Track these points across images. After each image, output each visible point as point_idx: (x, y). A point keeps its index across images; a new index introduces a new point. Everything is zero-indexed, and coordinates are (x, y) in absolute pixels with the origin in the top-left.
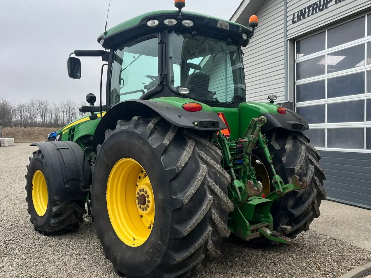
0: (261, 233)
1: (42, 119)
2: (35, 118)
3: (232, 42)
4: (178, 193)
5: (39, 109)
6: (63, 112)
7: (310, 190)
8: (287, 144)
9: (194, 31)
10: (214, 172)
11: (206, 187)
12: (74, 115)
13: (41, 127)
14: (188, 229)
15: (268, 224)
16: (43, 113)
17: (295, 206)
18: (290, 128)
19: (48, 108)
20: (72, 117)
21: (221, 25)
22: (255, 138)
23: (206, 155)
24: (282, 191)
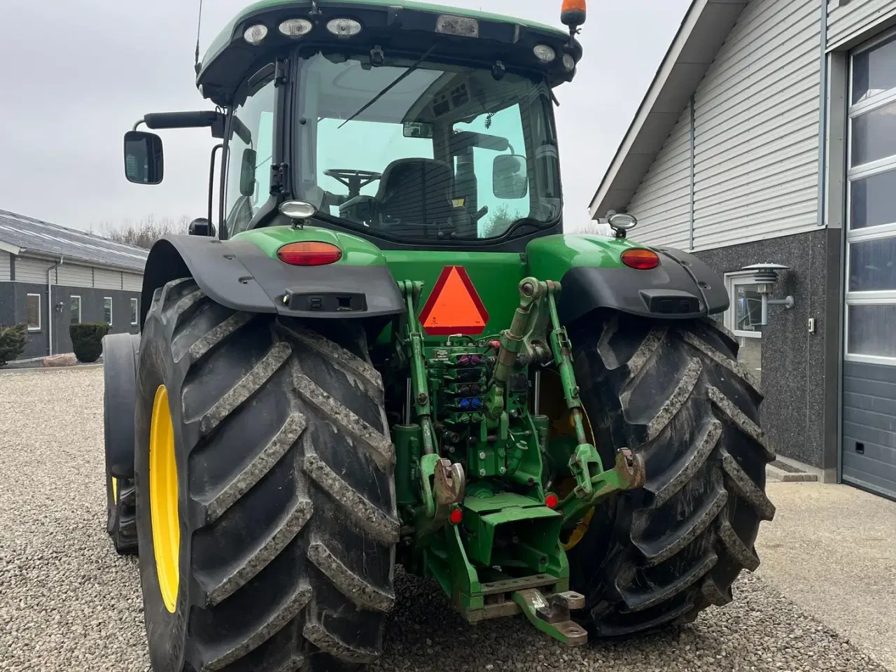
0: (518, 606)
3: (507, 70)
4: (207, 489)
7: (702, 490)
8: (635, 355)
9: (376, 46)
10: (336, 432)
11: (296, 473)
14: (223, 586)
15: (553, 581)
17: (650, 535)
18: (644, 310)
21: (450, 25)
22: (512, 337)
23: (313, 386)
24: (588, 488)
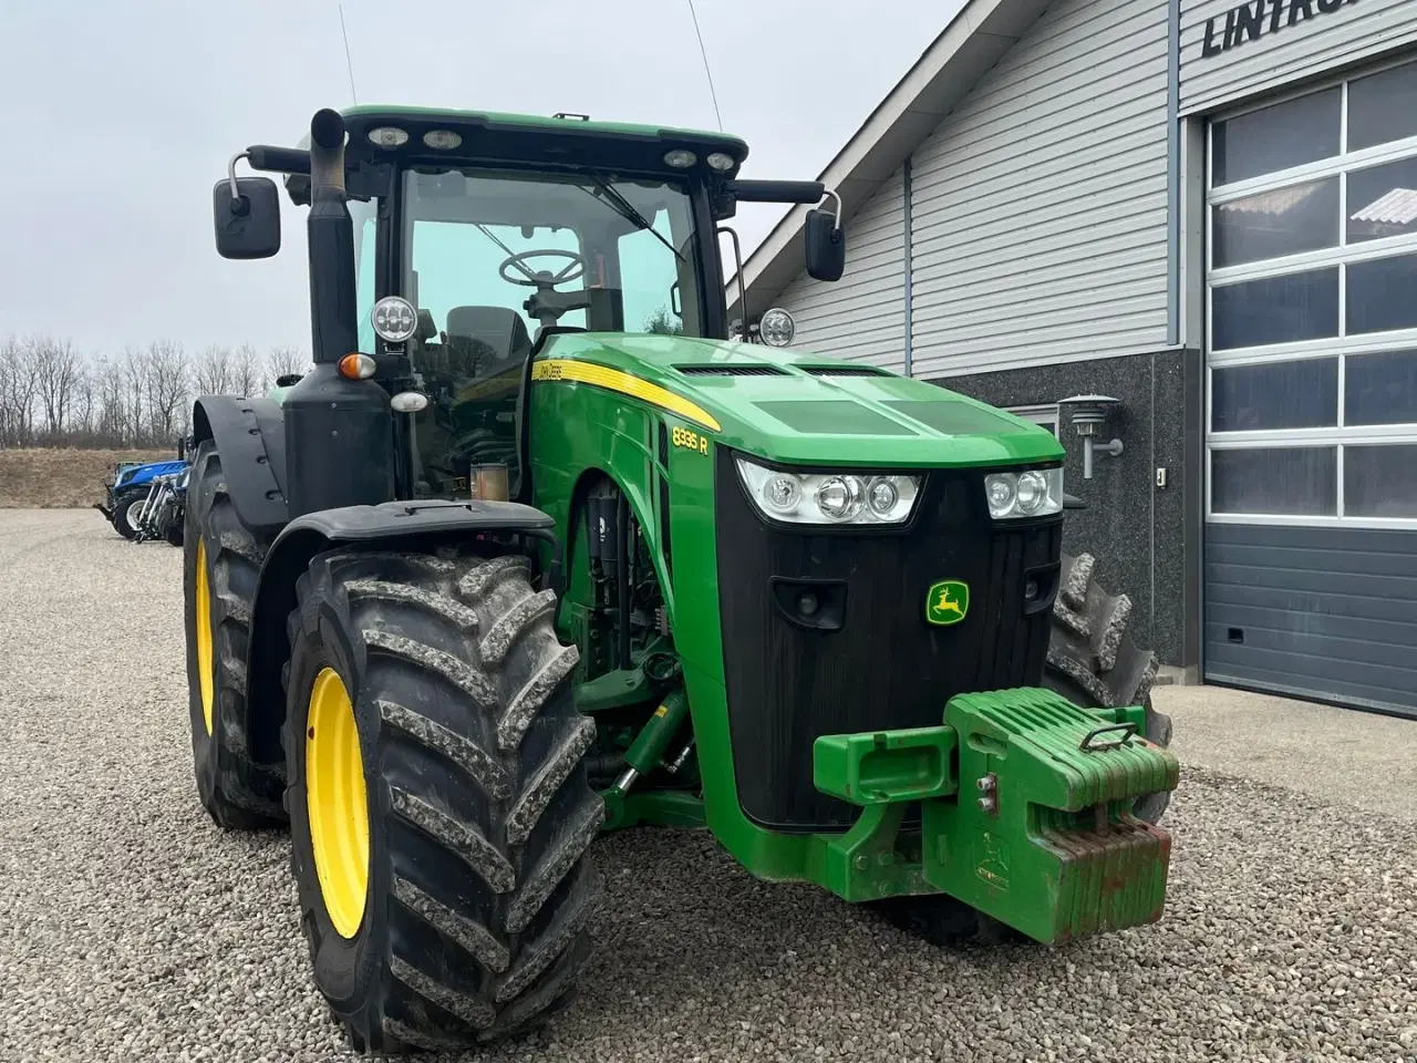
1: (52, 415)
2: (23, 411)
5: (37, 376)
6: (137, 388)
12: (179, 401)
13: (58, 448)
16: (53, 392)
19: (76, 373)
20: (170, 408)
